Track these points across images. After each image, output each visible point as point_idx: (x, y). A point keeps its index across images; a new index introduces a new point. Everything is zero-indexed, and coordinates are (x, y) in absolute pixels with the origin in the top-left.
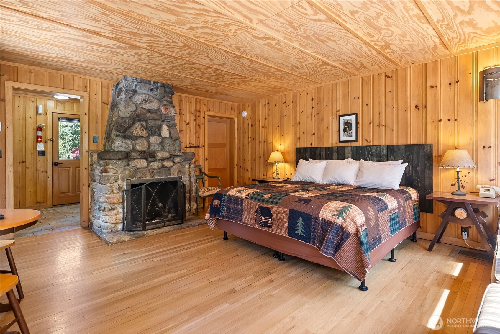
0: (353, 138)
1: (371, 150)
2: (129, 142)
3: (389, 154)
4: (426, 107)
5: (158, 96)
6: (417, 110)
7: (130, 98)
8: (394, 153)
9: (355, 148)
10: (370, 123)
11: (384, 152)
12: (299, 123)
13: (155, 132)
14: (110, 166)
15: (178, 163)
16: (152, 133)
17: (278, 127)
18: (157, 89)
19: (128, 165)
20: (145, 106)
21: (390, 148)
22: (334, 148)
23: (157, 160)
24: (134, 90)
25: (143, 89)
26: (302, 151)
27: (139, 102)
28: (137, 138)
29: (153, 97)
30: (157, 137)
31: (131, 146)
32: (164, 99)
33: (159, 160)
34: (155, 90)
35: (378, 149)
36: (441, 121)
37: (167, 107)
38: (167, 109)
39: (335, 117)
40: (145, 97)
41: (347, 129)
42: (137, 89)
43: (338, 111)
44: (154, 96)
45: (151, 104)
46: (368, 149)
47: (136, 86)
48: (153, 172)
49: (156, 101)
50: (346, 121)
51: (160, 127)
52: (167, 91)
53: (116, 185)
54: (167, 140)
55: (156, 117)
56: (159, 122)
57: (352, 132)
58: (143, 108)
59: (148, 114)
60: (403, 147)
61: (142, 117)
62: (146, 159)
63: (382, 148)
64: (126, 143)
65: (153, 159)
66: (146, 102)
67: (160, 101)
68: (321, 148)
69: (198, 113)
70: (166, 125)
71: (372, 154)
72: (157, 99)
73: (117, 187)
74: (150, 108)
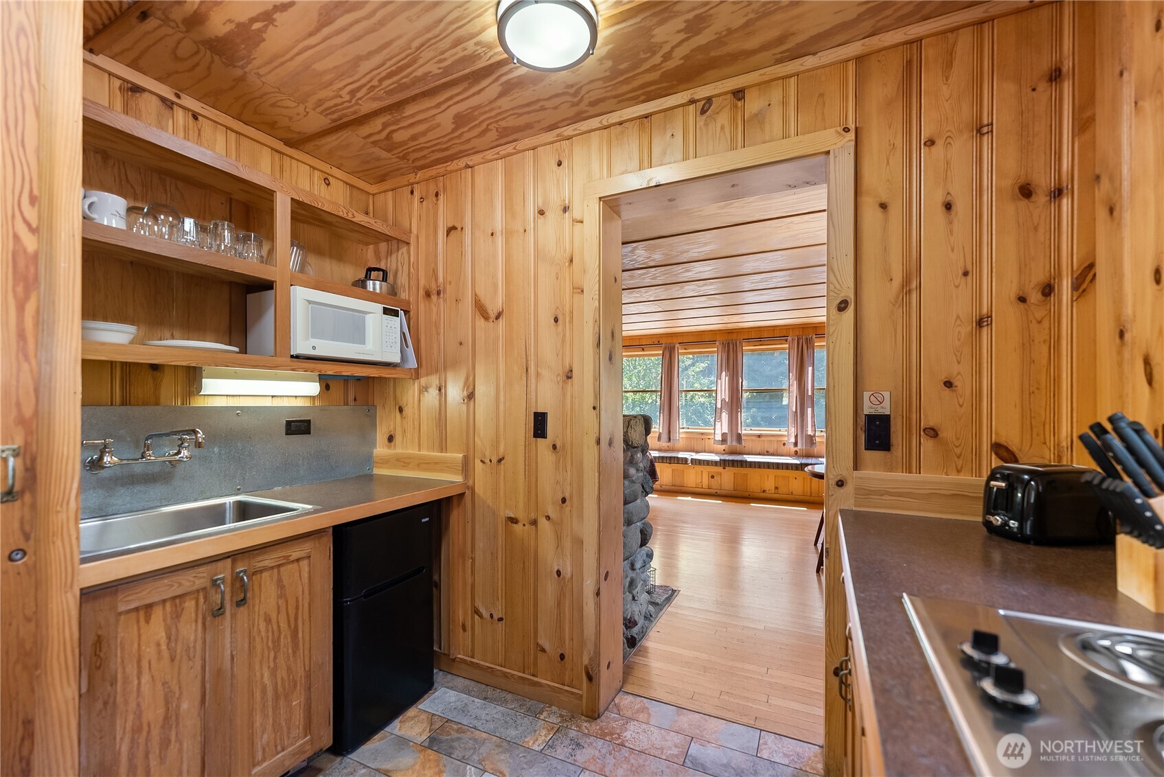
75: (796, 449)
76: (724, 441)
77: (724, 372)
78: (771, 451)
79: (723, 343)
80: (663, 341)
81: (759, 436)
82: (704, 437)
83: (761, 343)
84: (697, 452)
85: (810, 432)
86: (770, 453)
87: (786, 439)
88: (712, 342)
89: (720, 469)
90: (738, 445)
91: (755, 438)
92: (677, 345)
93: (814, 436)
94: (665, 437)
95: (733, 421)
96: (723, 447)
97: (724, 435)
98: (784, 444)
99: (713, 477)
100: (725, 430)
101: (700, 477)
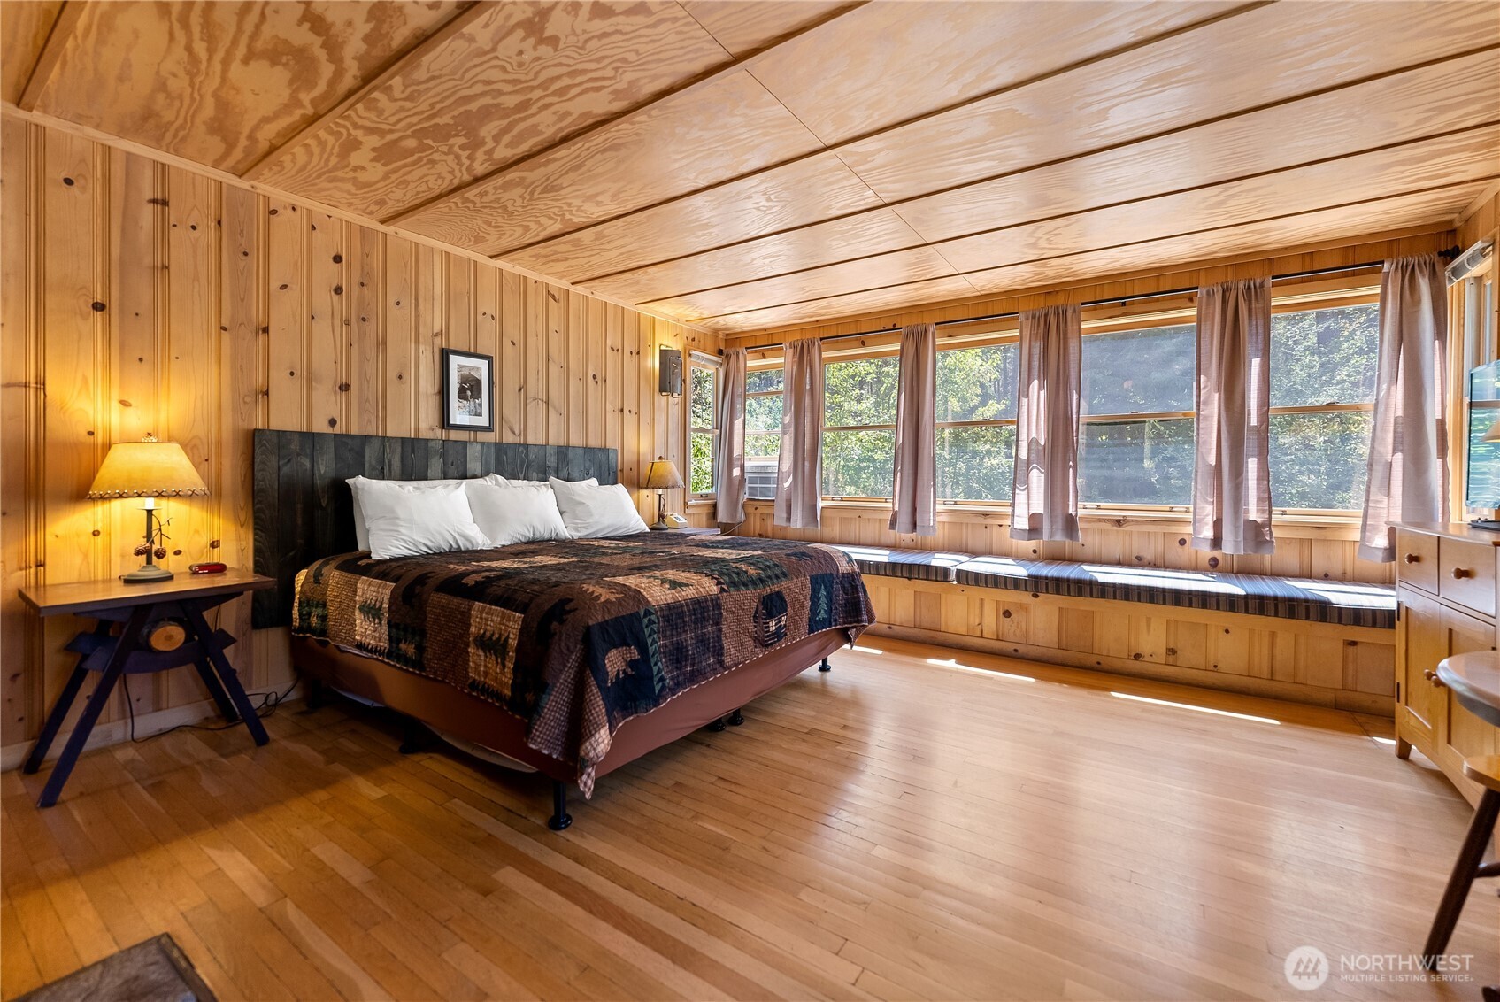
0: (483, 421)
1: (527, 455)
3: (560, 466)
4: (605, 381)
6: (595, 383)
8: (568, 465)
9: (493, 450)
10: (520, 390)
11: (551, 461)
12: (266, 330)
17: (99, 307)
21: (562, 452)
22: (431, 444)
26: (295, 446)
35: (542, 452)
36: (622, 410)
39: (429, 349)
41: (469, 393)
43: (436, 335)
46: (522, 452)
50: (466, 371)
57: (480, 405)
60: (581, 452)
63: (550, 451)
68: (384, 438)
71: (529, 465)
75: (1216, 553)
76: (1034, 531)
77: (1036, 382)
78: (1148, 555)
79: (1034, 317)
80: (904, 323)
81: (1119, 522)
82: (989, 521)
83: (1124, 309)
84: (974, 554)
85: (1254, 514)
86: (1146, 561)
87: (1189, 529)
88: (1008, 317)
89: (1025, 597)
90: (1068, 542)
91: (1107, 526)
92: (932, 328)
93: (1268, 523)
94: (904, 519)
95: (1056, 491)
96: (1032, 544)
97: (1034, 518)
98: (1182, 542)
99: (1007, 614)
100: (1039, 506)
101: (977, 611)
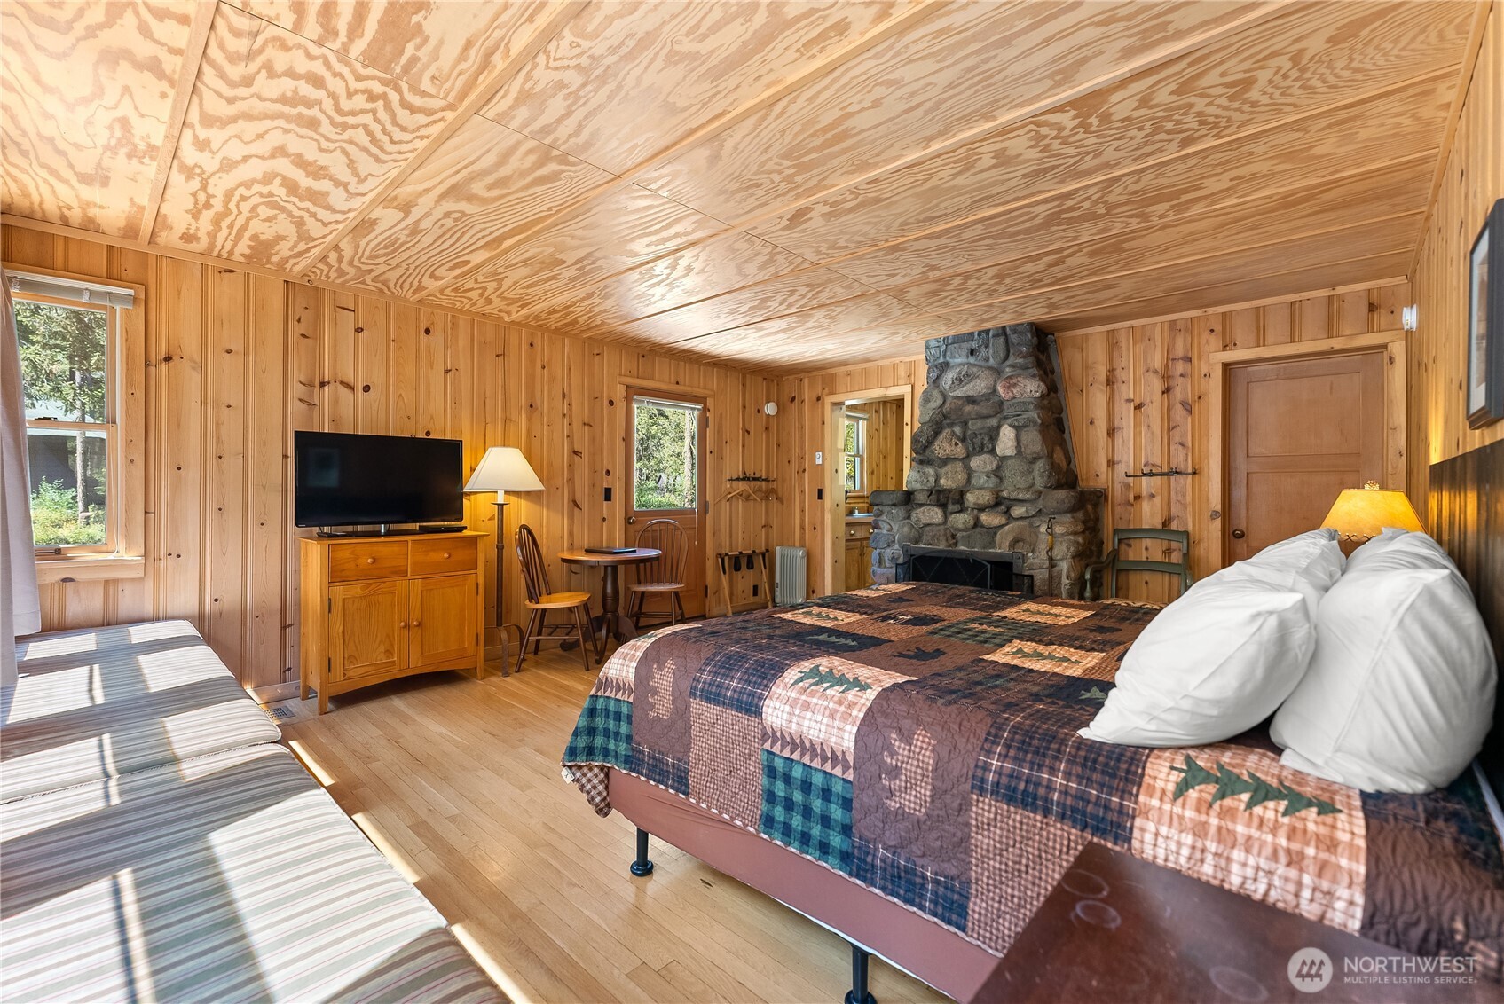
2: (930, 471)
5: (991, 360)
7: (934, 382)
13: (982, 446)
14: (884, 518)
15: (1022, 518)
16: (974, 448)
18: (987, 346)
19: (909, 517)
20: (958, 393)
23: (967, 509)
24: (941, 364)
25: (957, 356)
27: (947, 387)
28: (945, 461)
29: (981, 367)
30: (986, 457)
31: (932, 479)
32: (1008, 363)
33: (973, 509)
34: (983, 350)
37: (1015, 381)
38: (1015, 385)
40: (960, 372)
42: (948, 359)
44: (983, 363)
45: (972, 384)
47: (944, 356)
48: (953, 536)
49: (984, 374)
51: (994, 435)
52: (1015, 341)
53: (889, 552)
54: (1009, 462)
55: (985, 412)
56: (993, 422)
58: (957, 398)
59: (968, 408)
61: (953, 417)
62: (943, 506)
64: (924, 473)
65: (957, 507)
66: (961, 381)
67: (997, 372)
69: (1180, 367)
70: (1011, 426)
72: (990, 368)
73: (890, 556)
74: (971, 393)
